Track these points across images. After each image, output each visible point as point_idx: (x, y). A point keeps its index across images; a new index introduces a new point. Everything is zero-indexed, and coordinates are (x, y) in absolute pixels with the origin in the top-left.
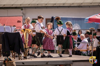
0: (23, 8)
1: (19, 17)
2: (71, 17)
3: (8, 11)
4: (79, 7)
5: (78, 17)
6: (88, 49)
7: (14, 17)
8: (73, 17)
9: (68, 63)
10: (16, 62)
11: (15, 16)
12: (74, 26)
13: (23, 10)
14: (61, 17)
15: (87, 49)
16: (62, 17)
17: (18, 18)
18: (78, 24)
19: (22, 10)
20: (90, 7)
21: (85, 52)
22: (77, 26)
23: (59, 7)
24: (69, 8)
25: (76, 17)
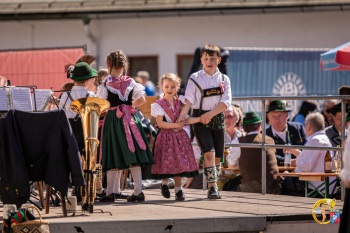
0: (91, 16)
1: (71, 51)
2: (271, 49)
3: (33, 27)
4: (303, 11)
5: (297, 49)
6: (330, 171)
7: (51, 52)
8: (276, 49)
9: (251, 227)
10: (51, 225)
11: (58, 48)
12: (280, 82)
13: (92, 23)
14: (231, 48)
15: (327, 172)
16: (235, 48)
17: (69, 55)
18: (295, 77)
19: (87, 22)
20: (342, 9)
21: (316, 183)
22: (291, 84)
23: (225, 11)
24: (264, 12)
25: (287, 49)
